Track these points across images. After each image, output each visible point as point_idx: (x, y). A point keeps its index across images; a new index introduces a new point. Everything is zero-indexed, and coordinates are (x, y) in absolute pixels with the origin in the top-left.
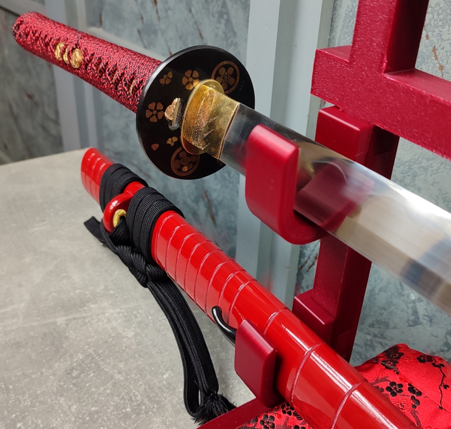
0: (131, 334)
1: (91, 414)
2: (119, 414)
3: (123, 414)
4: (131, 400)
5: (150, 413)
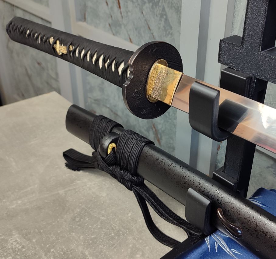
0: (104, 195)
1: (92, 239)
2: (108, 237)
3: (110, 237)
4: (113, 229)
5: (125, 235)
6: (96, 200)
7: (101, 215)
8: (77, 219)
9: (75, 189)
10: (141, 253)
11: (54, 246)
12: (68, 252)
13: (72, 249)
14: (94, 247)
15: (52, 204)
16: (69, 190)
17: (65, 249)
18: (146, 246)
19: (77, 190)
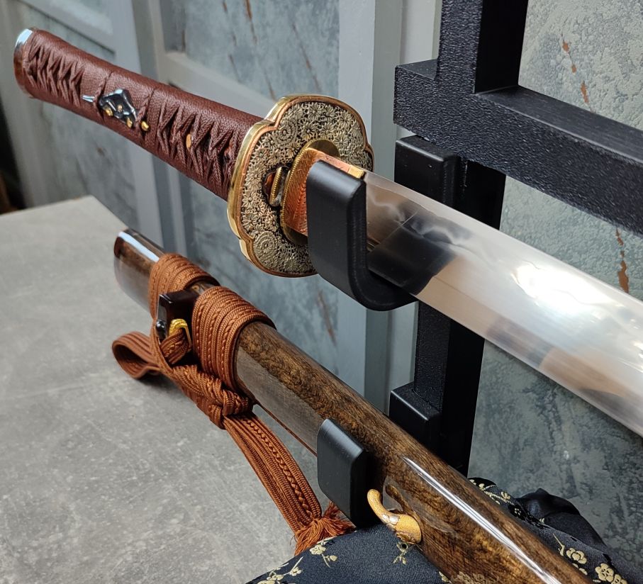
3: (128, 482)
4: (137, 468)
6: (118, 412)
8: (70, 445)
9: (82, 388)
10: (182, 517)
11: (10, 490)
12: (34, 502)
14: (89, 498)
15: (28, 412)
16: (70, 389)
17: (32, 497)
18: (196, 505)
19: (85, 391)
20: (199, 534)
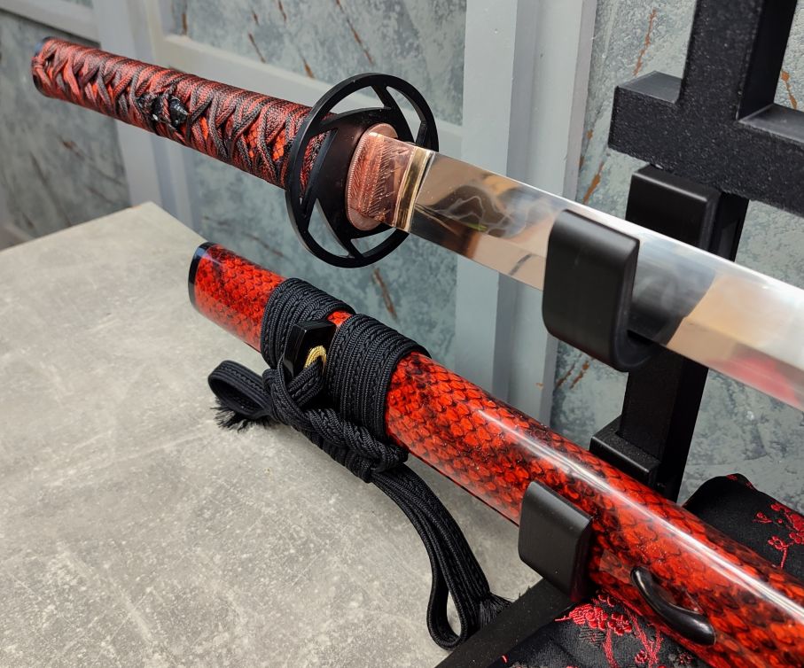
0: (271, 452)
1: (242, 563)
2: (280, 558)
3: (286, 558)
4: (292, 538)
5: (323, 551)
6: (250, 467)
7: (264, 503)
8: (207, 514)
9: (200, 439)
10: (361, 598)
11: (153, 580)
12: (184, 593)
13: (195, 588)
14: (246, 583)
15: (147, 475)
16: (187, 442)
17: (180, 588)
18: (373, 580)
20: (386, 618)
